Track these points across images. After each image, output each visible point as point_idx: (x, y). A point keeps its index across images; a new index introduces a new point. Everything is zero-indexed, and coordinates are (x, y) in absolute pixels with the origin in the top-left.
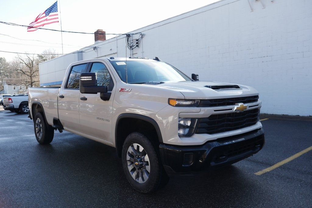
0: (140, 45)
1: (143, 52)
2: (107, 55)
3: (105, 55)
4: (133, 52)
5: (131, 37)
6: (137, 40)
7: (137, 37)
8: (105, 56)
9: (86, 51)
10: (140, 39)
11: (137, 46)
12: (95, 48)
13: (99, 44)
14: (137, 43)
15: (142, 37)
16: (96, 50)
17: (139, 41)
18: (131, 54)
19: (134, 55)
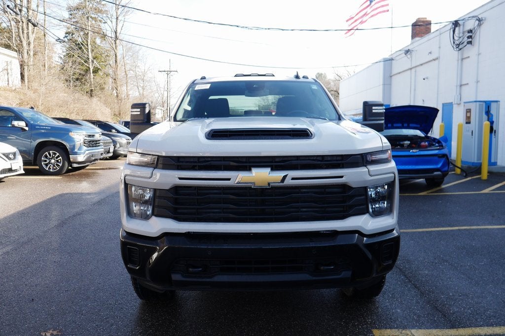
0: (476, 41)
1: (479, 54)
2: (424, 62)
3: (421, 63)
4: (462, 54)
5: (461, 27)
6: (470, 31)
7: (471, 24)
8: (422, 65)
9: (397, 58)
10: (476, 28)
11: (470, 43)
12: (407, 52)
13: (415, 44)
14: (470, 37)
15: (479, 25)
16: (409, 56)
17: (473, 32)
18: (460, 58)
19: (464, 60)
